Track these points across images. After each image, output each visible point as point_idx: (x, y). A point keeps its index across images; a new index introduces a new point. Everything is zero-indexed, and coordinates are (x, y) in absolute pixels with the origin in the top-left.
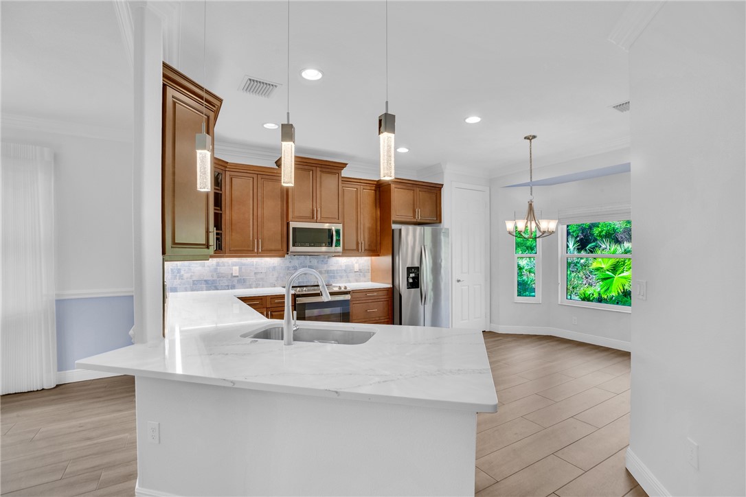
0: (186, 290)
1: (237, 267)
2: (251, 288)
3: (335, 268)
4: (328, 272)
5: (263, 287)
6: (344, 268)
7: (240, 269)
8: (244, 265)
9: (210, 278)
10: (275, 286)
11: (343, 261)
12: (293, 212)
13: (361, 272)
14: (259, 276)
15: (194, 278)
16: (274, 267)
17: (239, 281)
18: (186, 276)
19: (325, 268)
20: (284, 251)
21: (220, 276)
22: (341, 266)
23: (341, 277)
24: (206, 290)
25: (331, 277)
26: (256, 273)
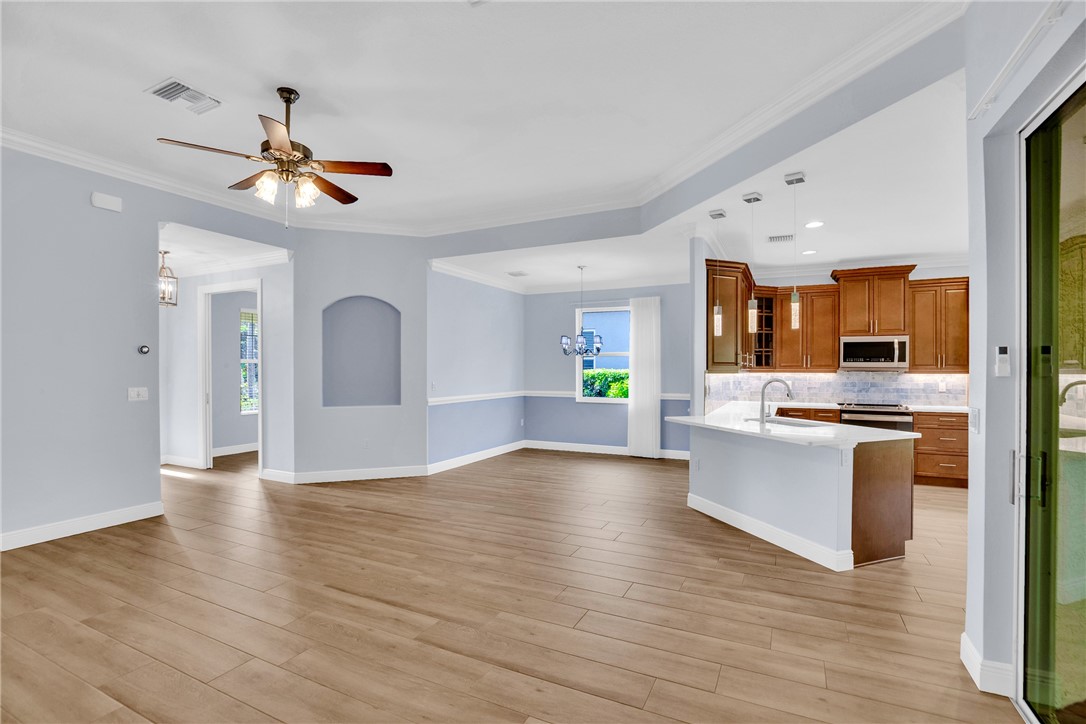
0: (745, 399)
2: (804, 401)
4: (897, 390)
5: (816, 402)
6: (922, 387)
7: (793, 384)
8: (797, 379)
10: (829, 402)
11: (920, 379)
12: (845, 326)
13: (950, 393)
14: (812, 391)
16: (828, 383)
18: (745, 387)
19: (894, 385)
20: (834, 367)
22: (917, 384)
23: (918, 397)
25: (902, 397)
26: (809, 388)
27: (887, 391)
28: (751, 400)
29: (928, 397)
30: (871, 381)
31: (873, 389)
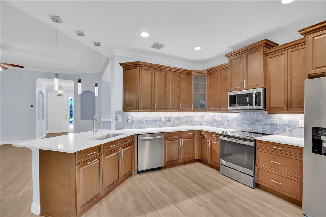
1: (220, 117)
3: (278, 123)
4: (271, 125)
6: (287, 123)
9: (211, 121)
12: (231, 86)
14: (229, 123)
15: (207, 121)
16: (236, 119)
17: (221, 124)
21: (215, 121)
22: (284, 121)
23: (284, 130)
24: (210, 126)
25: (274, 129)
26: (227, 121)
27: (265, 125)
28: (206, 126)
29: (291, 131)
30: (256, 118)
31: (257, 123)
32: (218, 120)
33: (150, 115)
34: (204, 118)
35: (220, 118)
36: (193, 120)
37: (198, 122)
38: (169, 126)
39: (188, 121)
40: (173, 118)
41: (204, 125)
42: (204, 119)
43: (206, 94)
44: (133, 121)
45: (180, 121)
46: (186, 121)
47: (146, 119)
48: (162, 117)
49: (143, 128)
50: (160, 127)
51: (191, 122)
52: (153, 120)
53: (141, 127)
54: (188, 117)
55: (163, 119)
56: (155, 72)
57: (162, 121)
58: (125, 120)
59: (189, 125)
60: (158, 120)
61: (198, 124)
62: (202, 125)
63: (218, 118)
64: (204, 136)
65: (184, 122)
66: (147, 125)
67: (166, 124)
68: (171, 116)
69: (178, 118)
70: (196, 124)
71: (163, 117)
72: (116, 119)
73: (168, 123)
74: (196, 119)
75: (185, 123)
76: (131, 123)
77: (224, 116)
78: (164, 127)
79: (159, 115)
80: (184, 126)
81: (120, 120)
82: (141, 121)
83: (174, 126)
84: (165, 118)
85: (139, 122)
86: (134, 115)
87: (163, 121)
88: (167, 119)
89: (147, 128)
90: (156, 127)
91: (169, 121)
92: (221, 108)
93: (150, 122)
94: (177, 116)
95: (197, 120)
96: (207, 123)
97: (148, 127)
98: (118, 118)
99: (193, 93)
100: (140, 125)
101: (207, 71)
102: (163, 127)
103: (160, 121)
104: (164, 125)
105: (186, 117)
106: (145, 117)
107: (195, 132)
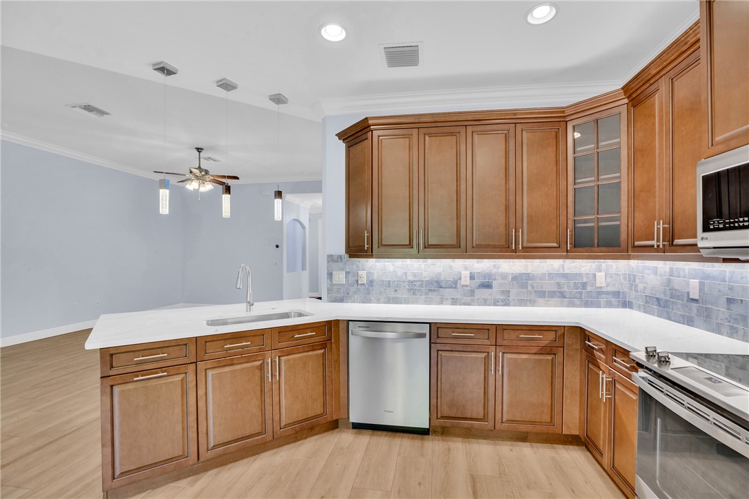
1: (697, 281)
9: (662, 296)
15: (648, 293)
17: (700, 313)
21: (675, 294)
28: (645, 311)
32: (688, 293)
33: (423, 266)
34: (637, 281)
35: (695, 283)
36: (589, 288)
37: (616, 294)
38: (485, 302)
39: (566, 289)
40: (504, 276)
41: (639, 308)
42: (636, 287)
43: (624, 186)
44: (371, 283)
45: (529, 288)
46: (555, 289)
47: (411, 278)
48: (460, 273)
49: (401, 303)
50: (455, 302)
51: (581, 293)
52: (430, 283)
53: (396, 301)
54: (565, 276)
55: (465, 280)
56: (422, 137)
57: (463, 286)
58: (351, 279)
59: (572, 305)
60: (447, 281)
61: (616, 303)
62: (631, 308)
63: (688, 284)
64: (593, 355)
65: (550, 292)
66: (414, 294)
67: (476, 297)
68: (494, 271)
69: (522, 280)
70: (603, 301)
71: (465, 274)
72: (330, 275)
73: (485, 293)
74: (604, 285)
75: (552, 294)
76: (367, 286)
77: (714, 278)
78: (469, 304)
79: (450, 267)
80: (547, 305)
81: (340, 277)
82: (394, 282)
83: (506, 304)
84: (472, 277)
85: (389, 287)
86: (375, 267)
87: (467, 286)
88: (478, 281)
89: (413, 303)
90: (441, 303)
91: (488, 286)
92: (677, 242)
93: (421, 286)
94: (518, 272)
95: (610, 289)
96: (647, 302)
97: (416, 302)
98: (334, 273)
99: (571, 188)
100: (392, 295)
101: (625, 92)
102: (465, 304)
103: (454, 284)
104: (468, 299)
105: (558, 274)
106: (406, 273)
107: (559, 333)
